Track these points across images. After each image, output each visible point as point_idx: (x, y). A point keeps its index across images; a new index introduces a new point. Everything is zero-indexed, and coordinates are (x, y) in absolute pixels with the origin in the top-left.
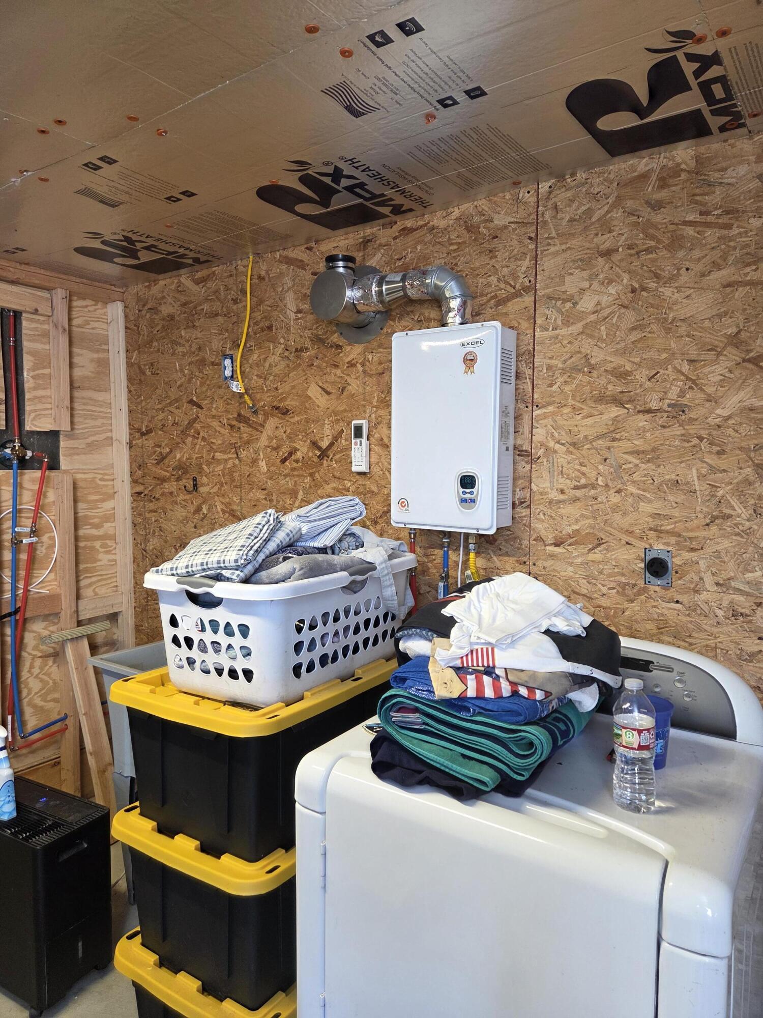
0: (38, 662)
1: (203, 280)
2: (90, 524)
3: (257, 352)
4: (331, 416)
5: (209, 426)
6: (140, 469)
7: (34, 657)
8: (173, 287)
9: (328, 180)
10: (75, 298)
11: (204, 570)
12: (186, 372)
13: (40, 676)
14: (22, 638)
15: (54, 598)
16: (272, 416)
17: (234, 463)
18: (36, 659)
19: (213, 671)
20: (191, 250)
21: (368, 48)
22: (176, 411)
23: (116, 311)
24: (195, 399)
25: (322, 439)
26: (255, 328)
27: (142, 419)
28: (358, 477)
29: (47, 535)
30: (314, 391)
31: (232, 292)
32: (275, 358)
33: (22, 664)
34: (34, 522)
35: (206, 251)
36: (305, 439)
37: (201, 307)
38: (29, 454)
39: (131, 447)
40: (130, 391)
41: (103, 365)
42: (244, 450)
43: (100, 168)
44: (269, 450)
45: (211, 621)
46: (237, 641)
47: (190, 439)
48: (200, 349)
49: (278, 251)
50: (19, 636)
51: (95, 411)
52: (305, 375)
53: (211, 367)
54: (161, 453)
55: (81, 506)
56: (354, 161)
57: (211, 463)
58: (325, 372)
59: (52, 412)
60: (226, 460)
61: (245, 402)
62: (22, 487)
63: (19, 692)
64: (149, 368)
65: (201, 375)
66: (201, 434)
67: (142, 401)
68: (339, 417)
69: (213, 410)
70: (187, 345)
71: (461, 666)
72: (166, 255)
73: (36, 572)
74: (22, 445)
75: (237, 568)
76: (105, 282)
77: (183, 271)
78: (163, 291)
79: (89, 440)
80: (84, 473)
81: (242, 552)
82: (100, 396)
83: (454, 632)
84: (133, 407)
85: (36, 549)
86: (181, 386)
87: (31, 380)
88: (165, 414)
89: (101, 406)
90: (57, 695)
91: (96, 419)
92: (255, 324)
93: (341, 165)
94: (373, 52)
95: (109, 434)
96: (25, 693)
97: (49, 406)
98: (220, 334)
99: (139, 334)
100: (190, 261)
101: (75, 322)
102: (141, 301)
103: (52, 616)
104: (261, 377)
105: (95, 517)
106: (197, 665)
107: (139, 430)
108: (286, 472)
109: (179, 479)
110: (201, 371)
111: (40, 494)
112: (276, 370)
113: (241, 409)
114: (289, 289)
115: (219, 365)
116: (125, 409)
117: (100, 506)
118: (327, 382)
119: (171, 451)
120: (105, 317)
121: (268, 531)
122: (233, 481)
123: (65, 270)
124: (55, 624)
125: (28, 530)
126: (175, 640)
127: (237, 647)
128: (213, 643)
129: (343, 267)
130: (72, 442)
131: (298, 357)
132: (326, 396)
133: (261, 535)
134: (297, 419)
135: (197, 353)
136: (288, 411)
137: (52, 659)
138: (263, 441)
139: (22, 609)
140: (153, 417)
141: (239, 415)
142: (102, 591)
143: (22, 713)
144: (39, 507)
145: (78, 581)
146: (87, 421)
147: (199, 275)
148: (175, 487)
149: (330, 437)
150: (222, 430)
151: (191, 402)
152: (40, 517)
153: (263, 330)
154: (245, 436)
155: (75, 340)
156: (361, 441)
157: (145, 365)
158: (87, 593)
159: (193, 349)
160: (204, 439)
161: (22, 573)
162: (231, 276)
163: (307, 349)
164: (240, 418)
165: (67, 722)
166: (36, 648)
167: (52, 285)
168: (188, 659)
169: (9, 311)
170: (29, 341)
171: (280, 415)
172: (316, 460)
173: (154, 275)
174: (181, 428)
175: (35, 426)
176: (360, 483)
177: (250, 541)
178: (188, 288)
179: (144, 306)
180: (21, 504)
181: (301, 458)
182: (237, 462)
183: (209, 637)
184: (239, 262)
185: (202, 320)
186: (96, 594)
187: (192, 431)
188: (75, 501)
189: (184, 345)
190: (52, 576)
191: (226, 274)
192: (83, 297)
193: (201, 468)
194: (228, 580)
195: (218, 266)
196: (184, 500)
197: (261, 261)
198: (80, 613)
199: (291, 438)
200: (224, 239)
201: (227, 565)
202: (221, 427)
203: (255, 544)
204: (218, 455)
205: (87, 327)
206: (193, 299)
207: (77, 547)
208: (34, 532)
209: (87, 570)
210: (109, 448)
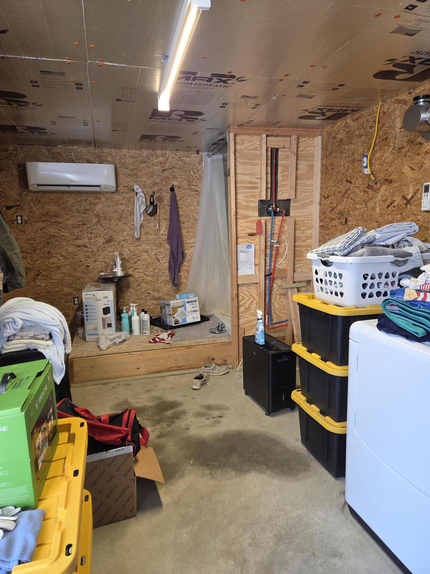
0: (278, 296)
1: (357, 119)
2: (301, 240)
3: (379, 152)
4: (414, 182)
5: (354, 192)
6: (323, 215)
7: (277, 294)
8: (343, 125)
9: (408, 63)
10: (301, 138)
11: (328, 251)
12: (346, 166)
13: (278, 302)
14: (272, 286)
15: (284, 271)
16: (384, 184)
17: (364, 210)
18: (277, 295)
19: (329, 293)
20: (349, 107)
21: (407, 12)
22: (340, 186)
23: (318, 140)
24: (349, 179)
25: (408, 194)
26: (379, 140)
27: (325, 191)
28: (425, 213)
29: (283, 244)
30: (406, 169)
31: (370, 123)
32: (388, 154)
33: (272, 296)
34: (278, 238)
35: (356, 106)
36: (399, 195)
37: (355, 133)
38: (278, 209)
39: (320, 205)
40: (321, 178)
41: (311, 167)
42: (369, 203)
43: (303, 86)
44: (381, 202)
45: (329, 272)
46: (338, 280)
47: (345, 199)
48: (353, 154)
49: (394, 97)
50: (271, 285)
51: (306, 189)
52: (402, 161)
53: (357, 163)
54: (332, 207)
55: (298, 232)
56: (418, 52)
57: (354, 210)
58: (413, 158)
59: (288, 191)
60: (361, 208)
61: (371, 179)
62: (275, 224)
63: (271, 307)
64: (330, 166)
65: (352, 167)
66: (351, 196)
67: (326, 183)
68: (418, 182)
69: (357, 184)
70: (347, 153)
71: (419, 289)
72: (338, 111)
73: (278, 259)
74: (276, 206)
75: (340, 251)
76: (313, 128)
77: (348, 116)
78: (339, 128)
79: (302, 203)
80: (300, 218)
81: (343, 244)
82: (309, 182)
83: (421, 276)
84: (322, 186)
85: (279, 250)
86: (343, 173)
87: (281, 178)
88: (336, 188)
89: (309, 187)
90: (284, 311)
91: (306, 193)
92: (380, 138)
93: (412, 55)
94: (410, 13)
95: (311, 199)
96: (273, 308)
97: (287, 188)
98: (362, 145)
99: (327, 150)
100: (350, 112)
101: (300, 149)
102: (329, 134)
103: (284, 278)
104: (380, 165)
105: (303, 237)
106: (324, 290)
107: (324, 196)
108: (389, 212)
109: (339, 219)
110: (353, 165)
111: (281, 227)
112: (387, 161)
113: (369, 182)
114: (398, 116)
115: (361, 161)
116: (319, 187)
117: (306, 232)
118: (413, 164)
119: (337, 206)
120: (313, 144)
121: (357, 236)
122: (363, 218)
123: (297, 126)
124: (285, 282)
125: (276, 241)
126: (317, 280)
127: (338, 283)
128: (330, 281)
129: (422, 102)
130: (296, 203)
131: (399, 152)
132: (412, 172)
133: (353, 238)
134: (396, 185)
135: (351, 156)
136: (392, 181)
137: (283, 296)
138: (379, 197)
139: (273, 274)
140: (330, 190)
141: (369, 185)
142: (305, 270)
143: (271, 316)
144: (280, 232)
145: (294, 265)
146: (302, 194)
147: (355, 117)
148: (337, 223)
149: (412, 193)
150: (360, 194)
151: (347, 181)
152: (281, 236)
153: (383, 140)
154: (370, 195)
155: (299, 157)
156: (427, 194)
157: (328, 165)
158: (298, 270)
159: (350, 155)
160: (351, 199)
161: (273, 259)
162: (370, 114)
163: (404, 147)
164: (369, 187)
165: (288, 322)
166: (277, 291)
167: (291, 134)
168: (321, 288)
169: (274, 149)
170: (281, 161)
171: (388, 184)
172: (404, 206)
173: (334, 121)
174: (342, 194)
175: (281, 197)
176: (426, 216)
177: (347, 240)
178: (350, 124)
179: (330, 136)
180: (274, 231)
181: (396, 205)
182: (366, 209)
183: (328, 278)
184: (375, 107)
185: (355, 139)
186: (302, 271)
187: (347, 195)
188: (295, 230)
189: (346, 153)
190: (284, 262)
191: (368, 114)
192: (304, 137)
193: (349, 213)
194: (337, 255)
195: (364, 111)
196: (341, 229)
197: (385, 104)
198: (294, 278)
199: (392, 195)
200: (363, 99)
201: (336, 249)
202: (360, 192)
203: (349, 241)
204: (357, 206)
205: (305, 150)
206: (352, 129)
207: (295, 250)
208: (278, 242)
209: (299, 260)
210: (311, 206)
